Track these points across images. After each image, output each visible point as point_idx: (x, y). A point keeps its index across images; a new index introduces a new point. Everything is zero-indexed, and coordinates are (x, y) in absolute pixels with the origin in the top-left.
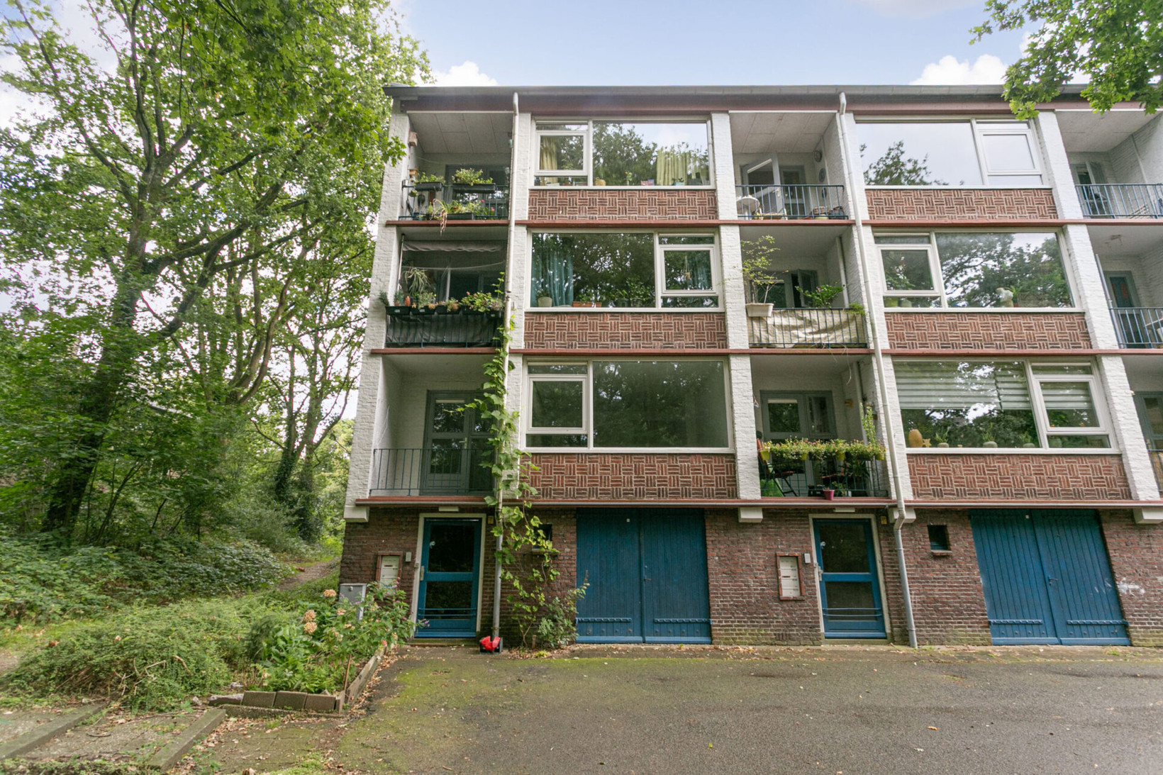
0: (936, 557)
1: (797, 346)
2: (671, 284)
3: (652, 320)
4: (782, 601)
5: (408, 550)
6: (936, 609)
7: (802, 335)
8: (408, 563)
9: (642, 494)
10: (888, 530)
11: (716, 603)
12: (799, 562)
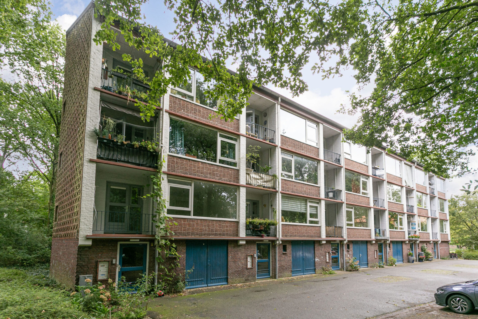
0: (284, 254)
1: (258, 186)
2: (223, 154)
3: (216, 168)
4: (247, 269)
5: (114, 258)
6: (282, 269)
7: (260, 182)
8: (114, 264)
9: (209, 235)
10: (274, 247)
11: (230, 271)
12: (252, 257)
